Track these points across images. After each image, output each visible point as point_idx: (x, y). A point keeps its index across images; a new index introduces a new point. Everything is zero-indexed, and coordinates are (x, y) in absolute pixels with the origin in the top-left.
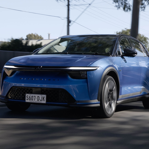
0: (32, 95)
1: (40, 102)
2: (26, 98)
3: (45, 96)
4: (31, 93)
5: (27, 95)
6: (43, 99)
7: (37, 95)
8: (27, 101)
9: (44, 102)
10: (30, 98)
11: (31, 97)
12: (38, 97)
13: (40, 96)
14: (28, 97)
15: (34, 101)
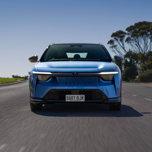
0: (71, 96)
1: (79, 100)
2: (66, 98)
3: (84, 96)
4: (70, 94)
5: (67, 96)
6: (82, 98)
7: (76, 96)
8: (67, 101)
9: (84, 100)
10: (69, 98)
11: (71, 97)
12: (77, 97)
13: (79, 96)
14: (68, 97)
15: (73, 100)
